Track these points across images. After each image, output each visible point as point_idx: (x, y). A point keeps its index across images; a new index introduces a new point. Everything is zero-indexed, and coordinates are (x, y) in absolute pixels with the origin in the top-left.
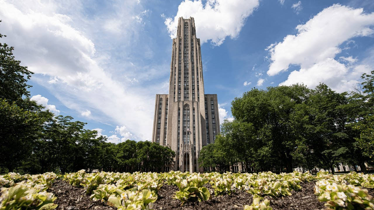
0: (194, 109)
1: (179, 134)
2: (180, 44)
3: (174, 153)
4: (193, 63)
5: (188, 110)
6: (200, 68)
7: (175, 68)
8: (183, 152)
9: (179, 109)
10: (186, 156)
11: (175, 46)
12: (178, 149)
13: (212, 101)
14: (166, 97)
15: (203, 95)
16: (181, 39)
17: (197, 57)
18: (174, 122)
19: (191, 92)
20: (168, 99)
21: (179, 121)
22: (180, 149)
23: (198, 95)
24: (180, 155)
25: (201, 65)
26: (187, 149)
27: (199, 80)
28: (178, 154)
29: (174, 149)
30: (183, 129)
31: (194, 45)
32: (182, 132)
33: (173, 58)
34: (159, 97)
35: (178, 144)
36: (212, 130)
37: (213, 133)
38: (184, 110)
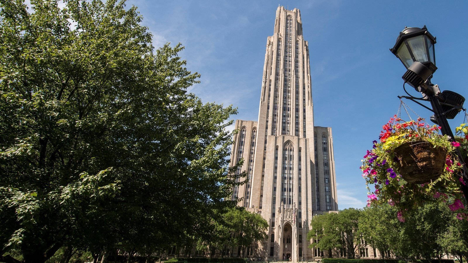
0: (300, 150)
1: (275, 189)
2: (278, 45)
3: (267, 223)
4: (297, 77)
5: (291, 150)
6: (308, 86)
7: (270, 81)
8: (283, 221)
9: (277, 148)
10: (287, 228)
11: (272, 48)
12: (273, 215)
13: (324, 137)
14: (252, 125)
15: (313, 128)
16: (280, 38)
17: (304, 68)
18: (267, 170)
19: (294, 122)
20: (255, 128)
21: (276, 168)
22: (276, 216)
23: (304, 127)
24: (276, 226)
25: (309, 81)
26: (290, 217)
27: (306, 104)
28: (273, 224)
29: (266, 215)
30: (283, 181)
31: (300, 50)
32: (280, 186)
33: (267, 65)
34: (241, 124)
35: (273, 208)
36: (324, 185)
37: (325, 189)
38: (284, 150)
